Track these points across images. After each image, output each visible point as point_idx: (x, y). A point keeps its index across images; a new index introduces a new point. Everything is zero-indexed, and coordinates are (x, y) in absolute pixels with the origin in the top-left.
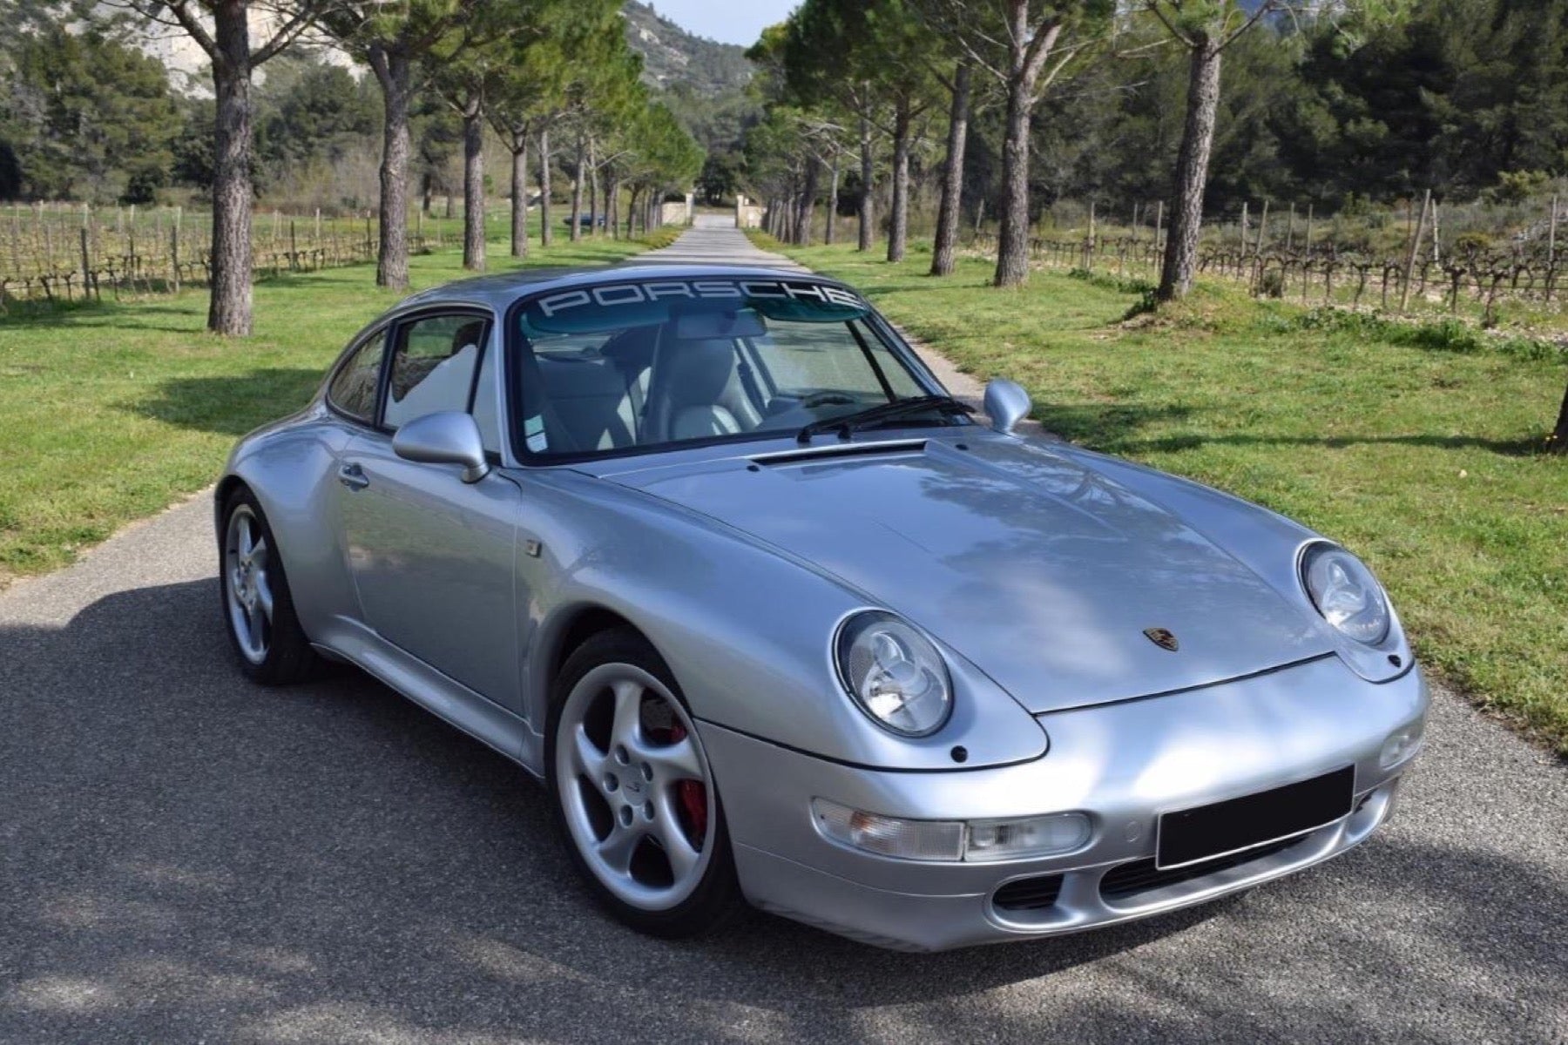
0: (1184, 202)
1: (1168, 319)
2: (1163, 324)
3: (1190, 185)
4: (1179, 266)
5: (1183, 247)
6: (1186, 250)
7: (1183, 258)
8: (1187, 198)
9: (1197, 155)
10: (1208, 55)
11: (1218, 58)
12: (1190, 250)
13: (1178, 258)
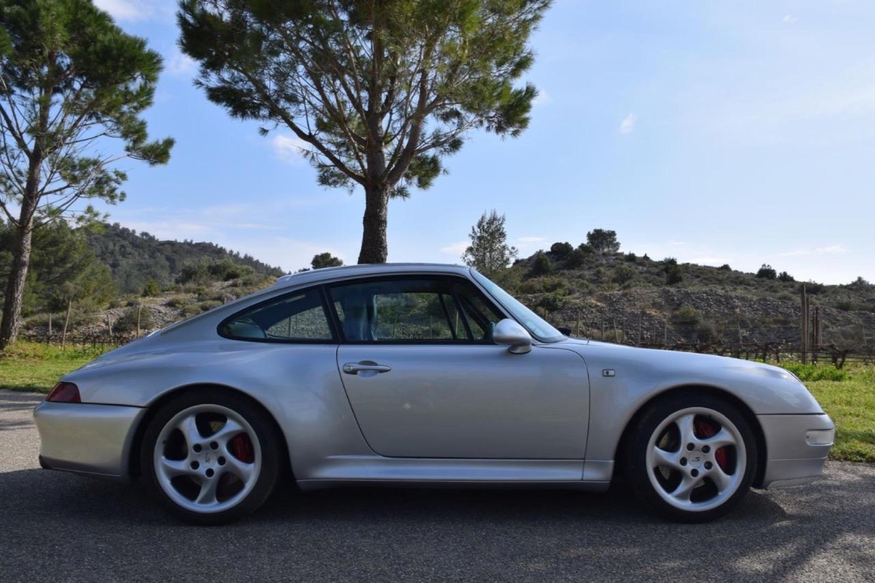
0: (14, 298)
1: (12, 353)
2: (10, 356)
3: (17, 290)
4: (11, 328)
5: (13, 319)
6: (15, 321)
7: (13, 324)
8: (16, 296)
9: (21, 276)
10: (27, 232)
11: (30, 233)
12: (17, 321)
13: (11, 324)
